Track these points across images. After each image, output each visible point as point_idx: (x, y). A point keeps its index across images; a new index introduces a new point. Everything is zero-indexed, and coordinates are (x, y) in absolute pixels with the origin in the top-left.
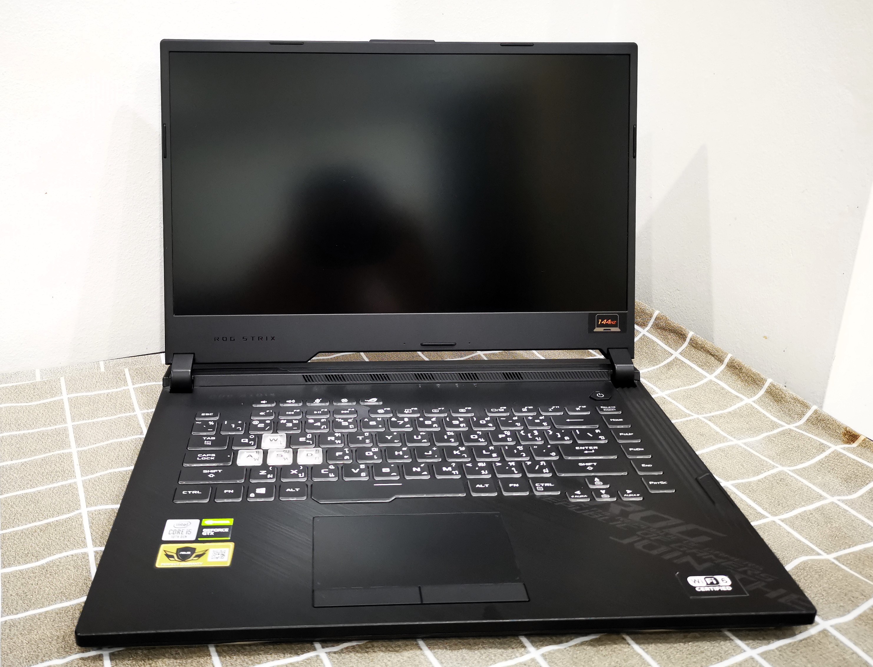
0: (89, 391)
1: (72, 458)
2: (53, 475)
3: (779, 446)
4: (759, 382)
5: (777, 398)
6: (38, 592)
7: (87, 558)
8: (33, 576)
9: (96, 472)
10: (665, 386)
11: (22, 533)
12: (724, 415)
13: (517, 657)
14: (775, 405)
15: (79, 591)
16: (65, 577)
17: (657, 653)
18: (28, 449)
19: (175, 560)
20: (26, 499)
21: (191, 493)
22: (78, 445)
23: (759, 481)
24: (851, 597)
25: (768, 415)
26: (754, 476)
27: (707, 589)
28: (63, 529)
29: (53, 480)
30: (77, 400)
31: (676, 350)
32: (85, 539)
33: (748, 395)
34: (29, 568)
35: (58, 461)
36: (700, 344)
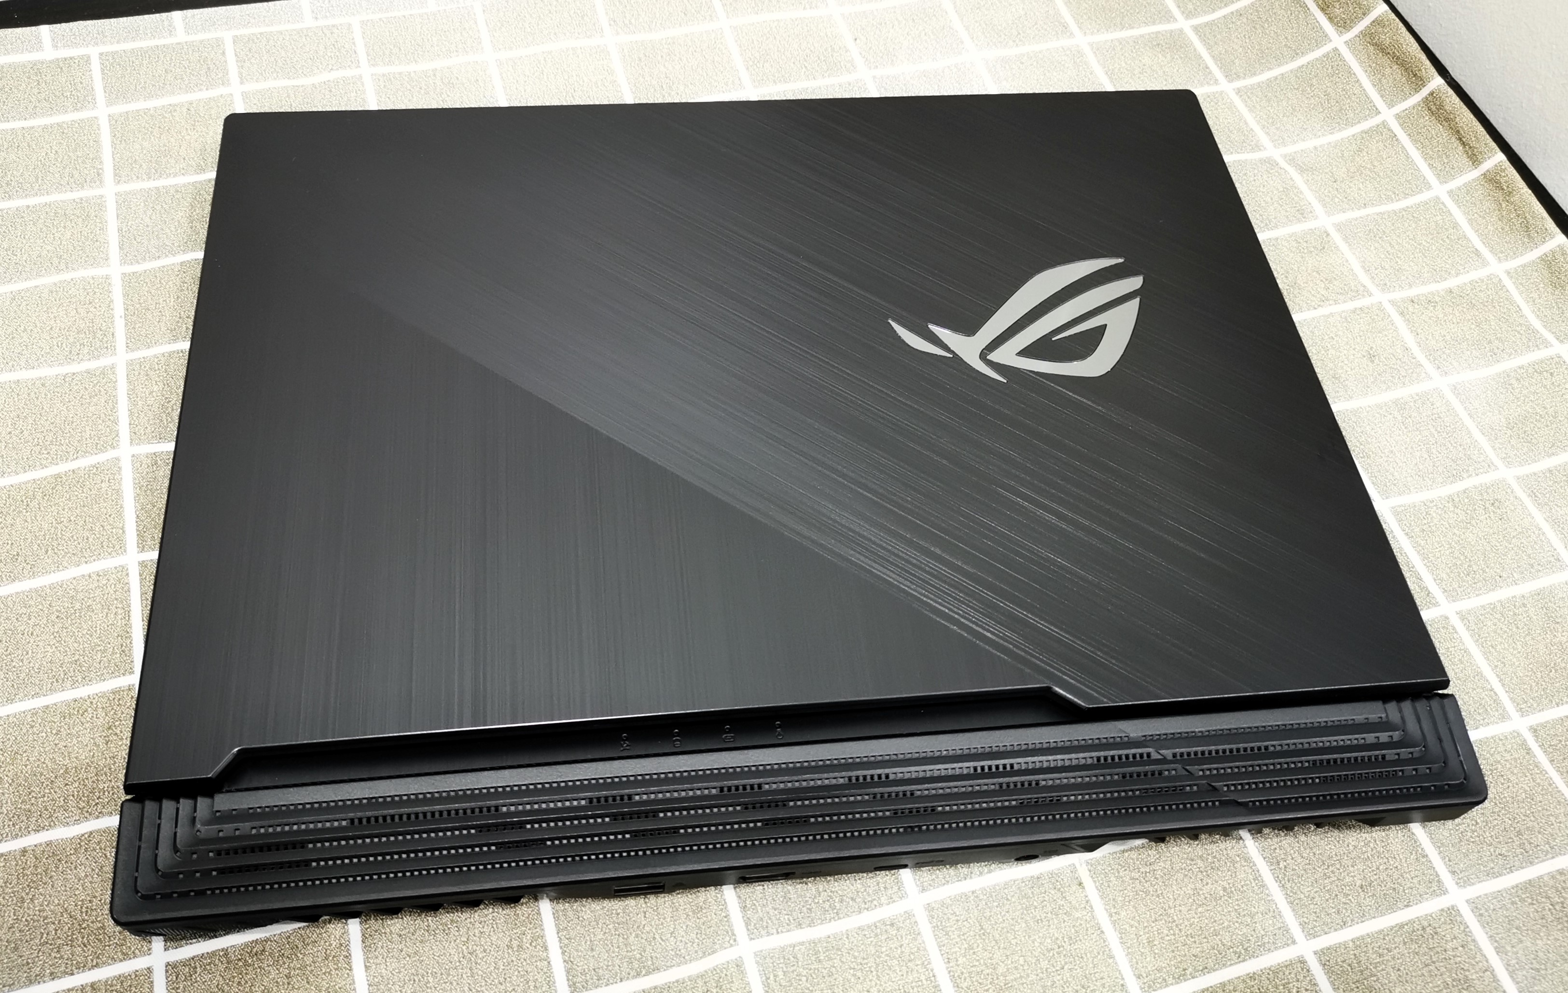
1: (110, 295)
2: (71, 340)
3: (1519, 404)
4: (1536, 235)
5: (1558, 278)
6: (32, 652)
7: (126, 581)
8: (25, 614)
9: (155, 343)
10: (1337, 200)
11: (9, 498)
12: (1437, 299)
13: (881, 905)
15: (107, 665)
16: (84, 629)
17: (1132, 926)
18: (27, 255)
20: (16, 399)
22: (122, 260)
23: (1450, 499)
24: (1526, 842)
25: (1526, 310)
26: (1444, 484)
28: (83, 495)
29: (71, 352)
30: (127, 123)
31: (1391, 105)
32: (124, 532)
33: (1502, 252)
34: (17, 593)
35: (82, 298)
36: (1445, 111)
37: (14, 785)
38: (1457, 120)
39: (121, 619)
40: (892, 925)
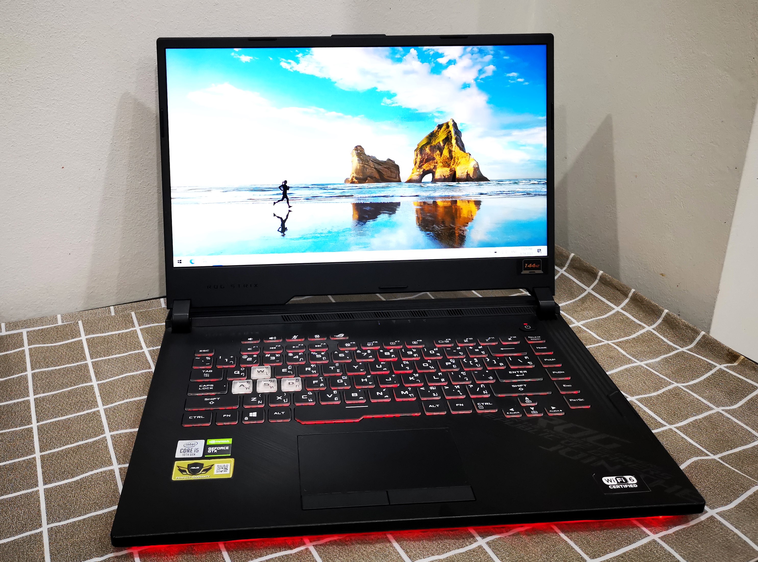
0: (103, 332)
1: (93, 390)
2: (79, 405)
3: (674, 366)
4: (658, 313)
5: (672, 325)
6: (76, 502)
7: (114, 474)
8: (70, 490)
9: (115, 402)
10: (580, 317)
11: (58, 454)
12: (629, 341)
13: (467, 546)
14: (671, 332)
15: (109, 501)
16: (97, 491)
17: (579, 539)
18: (57, 383)
19: (187, 474)
20: (58, 426)
21: (196, 418)
22: (98, 379)
23: (658, 395)
24: (732, 490)
25: (665, 339)
26: (654, 391)
27: (618, 487)
28: (92, 450)
29: (79, 409)
30: (94, 341)
31: (589, 286)
32: (111, 458)
33: (649, 323)
34: (66, 483)
35: (82, 393)
36: (608, 281)
37: (73, 546)
38: (613, 283)
39: (113, 486)
40: (474, 551)
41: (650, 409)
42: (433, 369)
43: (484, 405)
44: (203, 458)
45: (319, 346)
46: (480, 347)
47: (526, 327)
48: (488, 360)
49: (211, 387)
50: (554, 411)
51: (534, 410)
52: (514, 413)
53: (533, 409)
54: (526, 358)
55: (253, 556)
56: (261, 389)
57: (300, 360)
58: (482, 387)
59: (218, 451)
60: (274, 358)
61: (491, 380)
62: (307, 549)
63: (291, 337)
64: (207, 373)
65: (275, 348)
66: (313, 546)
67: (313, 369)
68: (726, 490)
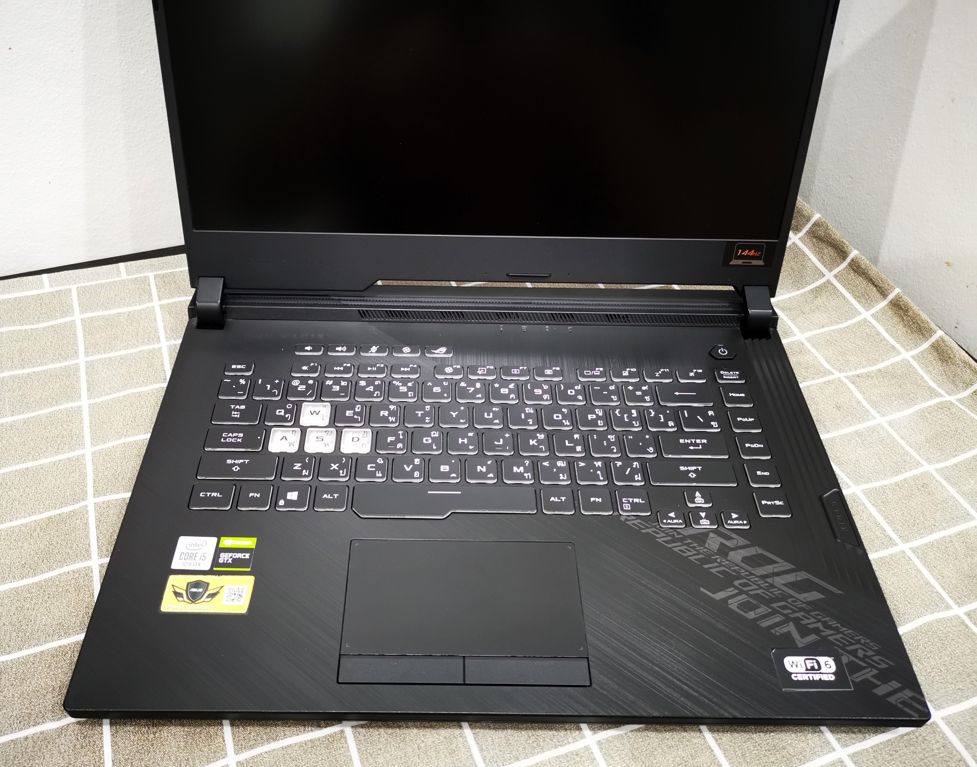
0: (106, 309)
1: (82, 416)
2: (59, 442)
3: (932, 427)
4: (926, 332)
5: (943, 356)
6: (34, 620)
7: (91, 575)
8: (29, 597)
9: (109, 441)
10: (806, 324)
11: (20, 532)
12: (873, 374)
13: (569, 743)
14: (939, 366)
15: (79, 624)
16: (64, 604)
17: (731, 746)
18: (33, 398)
19: (184, 601)
20: (26, 478)
21: (210, 495)
22: (90, 397)
23: (897, 484)
24: (973, 680)
25: (926, 377)
26: (892, 476)
27: (805, 677)
28: (66, 528)
29: (58, 449)
30: (92, 323)
31: (830, 271)
32: (89, 546)
33: (908, 346)
34: (25, 585)
35: (65, 419)
36: (862, 268)
37: (21, 698)
38: (870, 273)
39: (88, 597)
40: (577, 755)
41: (880, 511)
42: (567, 427)
43: (633, 504)
44: (210, 572)
45: (406, 369)
46: (644, 388)
47: (721, 351)
48: (653, 414)
49: (240, 438)
50: (735, 522)
51: (706, 518)
52: (675, 521)
53: (703, 515)
54: (710, 413)
55: (265, 737)
56: (311, 447)
57: (375, 395)
58: (634, 466)
59: (234, 560)
60: (337, 388)
61: (651, 454)
62: (342, 732)
63: (368, 350)
64: (237, 410)
65: (342, 369)
66: (352, 727)
67: (392, 413)
68: (964, 678)
